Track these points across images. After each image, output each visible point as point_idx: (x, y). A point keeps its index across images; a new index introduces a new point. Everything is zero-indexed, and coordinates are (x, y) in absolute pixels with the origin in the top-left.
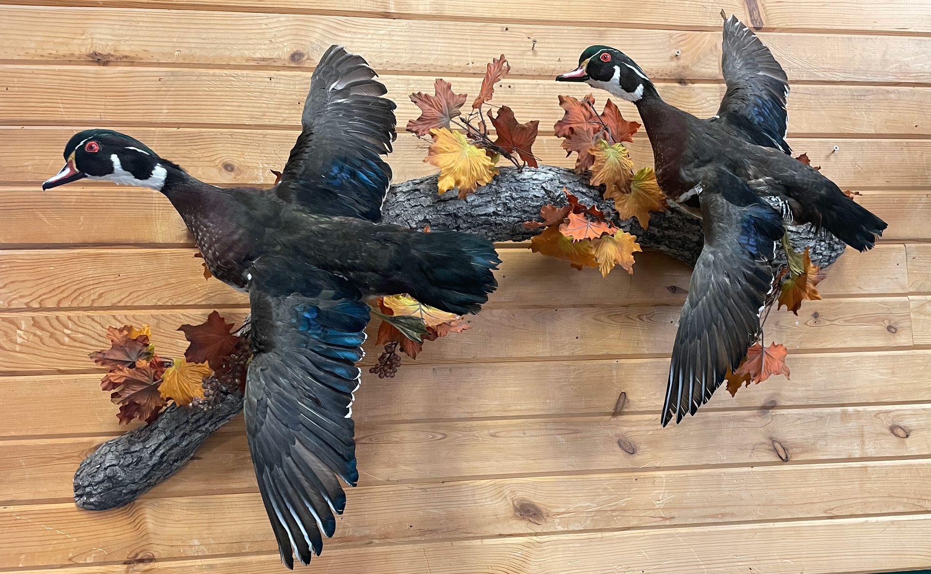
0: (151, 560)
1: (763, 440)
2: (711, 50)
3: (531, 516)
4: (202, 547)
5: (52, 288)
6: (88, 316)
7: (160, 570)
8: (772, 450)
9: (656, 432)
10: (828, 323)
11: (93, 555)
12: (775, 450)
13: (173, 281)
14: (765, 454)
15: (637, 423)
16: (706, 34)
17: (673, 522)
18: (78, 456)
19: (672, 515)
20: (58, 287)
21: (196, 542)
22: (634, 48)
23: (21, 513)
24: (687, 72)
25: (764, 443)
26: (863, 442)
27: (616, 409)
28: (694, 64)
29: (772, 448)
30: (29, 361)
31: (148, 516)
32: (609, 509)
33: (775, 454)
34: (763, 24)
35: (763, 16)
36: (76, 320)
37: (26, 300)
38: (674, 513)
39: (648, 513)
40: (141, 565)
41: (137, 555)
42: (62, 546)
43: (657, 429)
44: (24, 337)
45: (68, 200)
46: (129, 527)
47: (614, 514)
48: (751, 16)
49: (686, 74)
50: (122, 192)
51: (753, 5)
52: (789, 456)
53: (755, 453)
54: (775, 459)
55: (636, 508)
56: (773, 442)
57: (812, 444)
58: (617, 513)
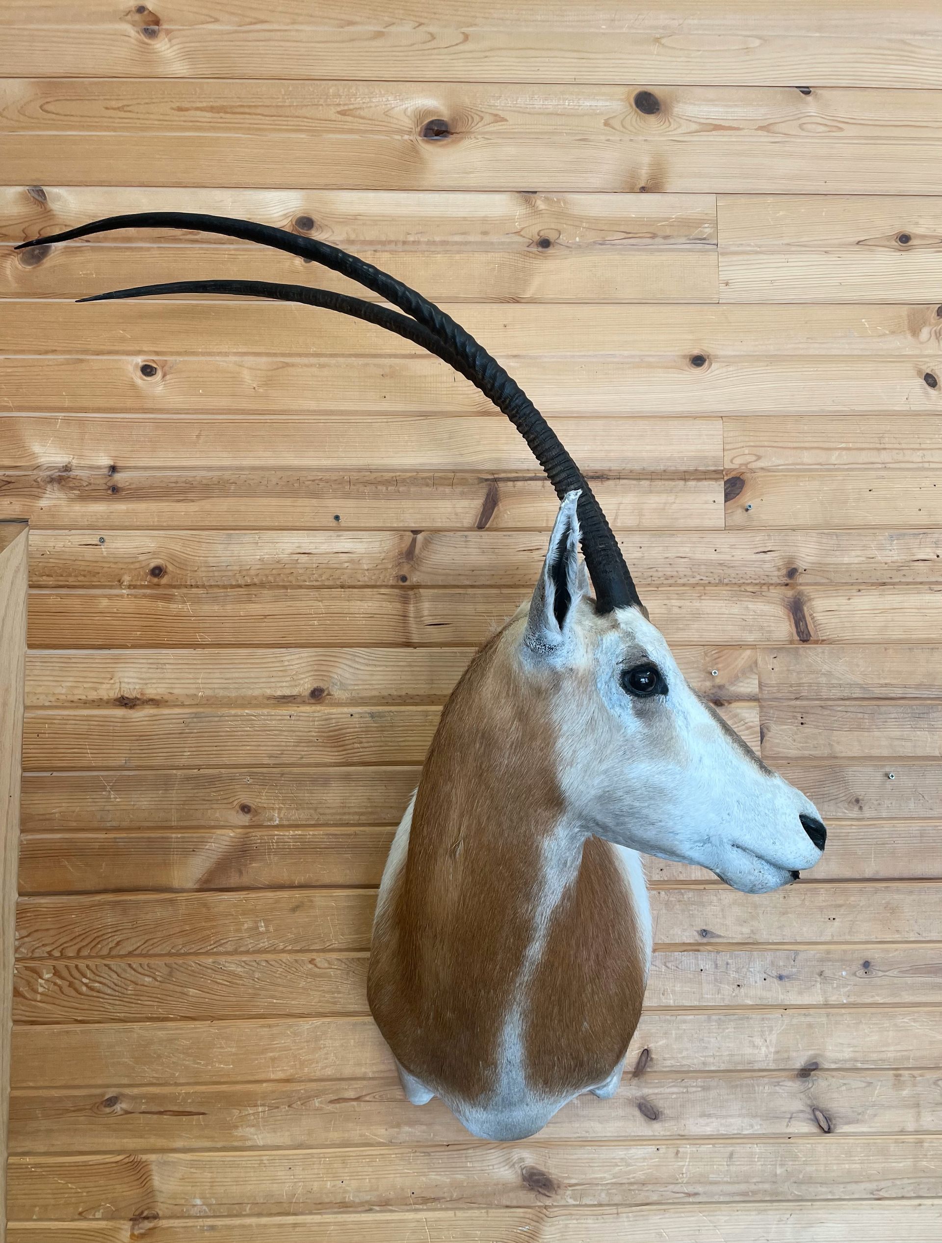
0: (156, 1217)
1: (802, 1108)
2: (751, 667)
3: (541, 1187)
4: (205, 1207)
5: (73, 936)
6: (106, 965)
7: (164, 1229)
8: (812, 1120)
9: (681, 1095)
10: (880, 974)
11: (101, 1211)
12: (816, 1120)
13: (187, 928)
14: (804, 1124)
15: (662, 1084)
17: (696, 1199)
18: (91, 1109)
19: (696, 1191)
20: (79, 935)
21: (198, 1202)
23: (36, 1165)
24: (723, 692)
25: (802, 1111)
26: (919, 1114)
27: (637, 1068)
28: (732, 683)
29: (812, 1117)
30: (49, 1010)
31: (154, 1173)
32: (625, 1181)
33: (816, 1124)
34: (810, 636)
35: (811, 627)
36: (93, 968)
37: (48, 949)
38: (699, 1189)
39: (671, 1187)
40: (146, 1222)
41: (142, 1212)
42: (73, 1200)
43: (683, 1092)
44: (45, 986)
45: (91, 847)
46: (135, 1183)
47: (632, 1188)
48: (797, 628)
49: (721, 695)
50: (143, 838)
51: (799, 614)
52: (832, 1126)
53: (793, 1122)
54: (815, 1129)
55: (657, 1182)
56: (813, 1110)
57: (859, 1114)
58: (635, 1187)
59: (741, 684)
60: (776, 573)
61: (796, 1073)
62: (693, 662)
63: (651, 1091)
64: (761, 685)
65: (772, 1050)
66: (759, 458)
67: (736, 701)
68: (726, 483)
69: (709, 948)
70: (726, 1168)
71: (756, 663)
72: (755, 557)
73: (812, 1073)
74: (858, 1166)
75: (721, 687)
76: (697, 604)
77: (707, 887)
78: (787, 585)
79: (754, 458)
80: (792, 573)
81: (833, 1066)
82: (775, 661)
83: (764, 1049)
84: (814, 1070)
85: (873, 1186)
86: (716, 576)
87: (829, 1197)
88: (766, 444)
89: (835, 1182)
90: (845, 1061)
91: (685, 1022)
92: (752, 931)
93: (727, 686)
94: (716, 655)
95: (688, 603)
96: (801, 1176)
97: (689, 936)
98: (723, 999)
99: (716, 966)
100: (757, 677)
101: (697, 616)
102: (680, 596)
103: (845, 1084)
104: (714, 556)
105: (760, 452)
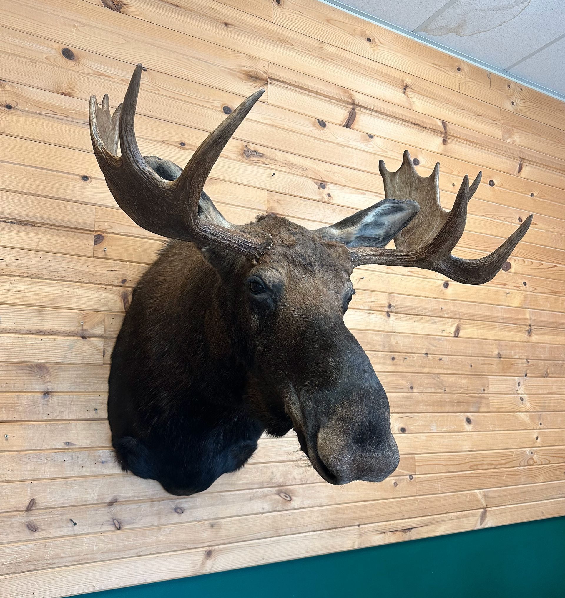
1: (108, 519)
2: (101, 322)
9: (50, 519)
12: (115, 524)
14: (108, 526)
15: (40, 515)
16: (99, 314)
17: (54, 566)
19: (54, 562)
22: (58, 319)
24: (87, 333)
25: (108, 521)
26: (160, 517)
27: (28, 508)
28: (91, 329)
29: (113, 523)
32: (17, 562)
33: (114, 526)
38: (56, 561)
39: (41, 561)
43: (51, 518)
47: (20, 564)
48: (125, 306)
49: (86, 334)
52: (121, 526)
53: (103, 526)
54: (113, 528)
55: (34, 560)
56: (113, 520)
57: (134, 520)
58: (22, 564)
59: (96, 329)
60: (116, 281)
61: (107, 504)
62: (73, 318)
63: (34, 518)
64: (105, 330)
65: (96, 495)
66: (112, 227)
67: (93, 337)
68: (95, 236)
69: (70, 450)
70: (69, 550)
71: (104, 320)
72: (106, 272)
73: (114, 504)
74: (131, 542)
75: (86, 330)
76: (77, 291)
77: (71, 422)
78: (121, 286)
79: (109, 227)
80: (124, 281)
81: (124, 500)
82: (113, 320)
83: (92, 495)
84: (115, 502)
85: (137, 551)
86: (87, 279)
87: (118, 557)
88: (116, 222)
89: (120, 551)
90: (130, 497)
91: (54, 485)
92: (91, 442)
93: (89, 330)
94: (84, 315)
95: (72, 290)
96: (105, 550)
97: (60, 445)
98: (75, 474)
99: (72, 459)
100: (104, 326)
101: (76, 296)
102: (69, 286)
103: (129, 507)
104: (87, 270)
105: (112, 225)
